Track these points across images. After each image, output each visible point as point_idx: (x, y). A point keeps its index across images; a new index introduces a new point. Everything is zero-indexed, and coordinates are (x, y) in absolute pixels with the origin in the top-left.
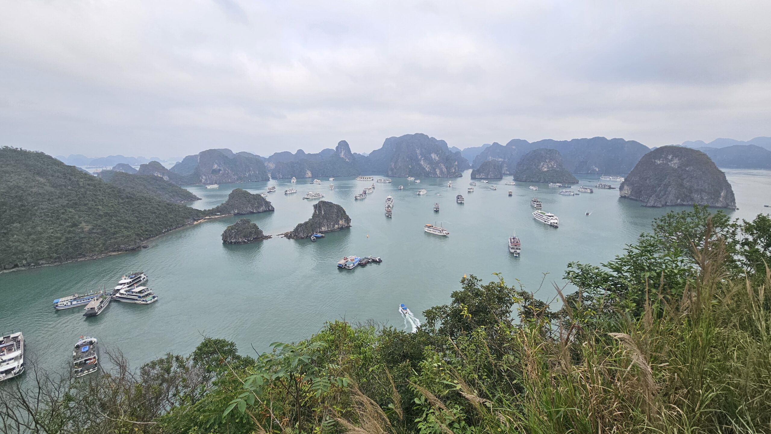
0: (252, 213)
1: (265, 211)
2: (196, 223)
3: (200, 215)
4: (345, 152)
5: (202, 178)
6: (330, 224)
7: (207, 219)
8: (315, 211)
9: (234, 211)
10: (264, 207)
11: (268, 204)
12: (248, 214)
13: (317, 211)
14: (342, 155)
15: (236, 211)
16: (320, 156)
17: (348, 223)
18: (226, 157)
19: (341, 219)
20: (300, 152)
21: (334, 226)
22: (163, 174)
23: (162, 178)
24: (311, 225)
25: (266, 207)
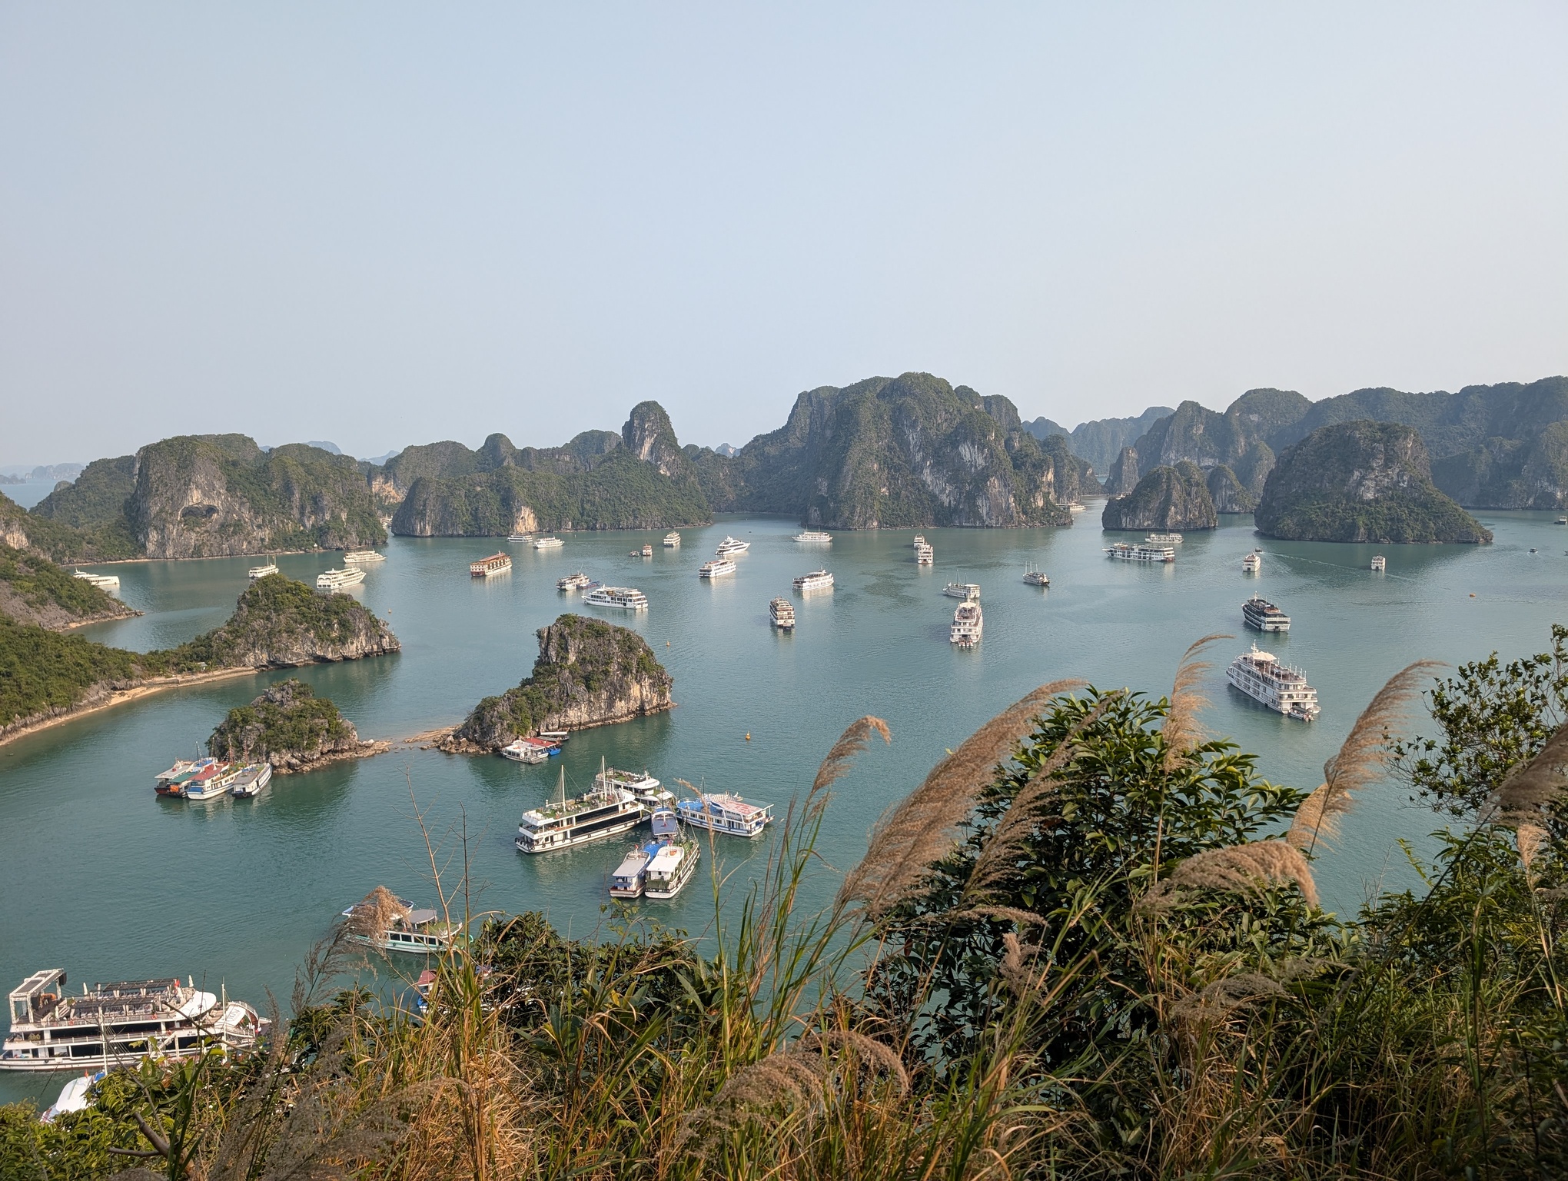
0: (322, 661)
1: (365, 656)
2: (116, 698)
4: (657, 442)
7: (160, 684)
8: (544, 653)
9: (256, 657)
11: (378, 630)
12: (305, 665)
13: (551, 653)
14: (646, 452)
15: (264, 656)
16: (566, 459)
18: (236, 462)
21: (611, 704)
25: (369, 639)
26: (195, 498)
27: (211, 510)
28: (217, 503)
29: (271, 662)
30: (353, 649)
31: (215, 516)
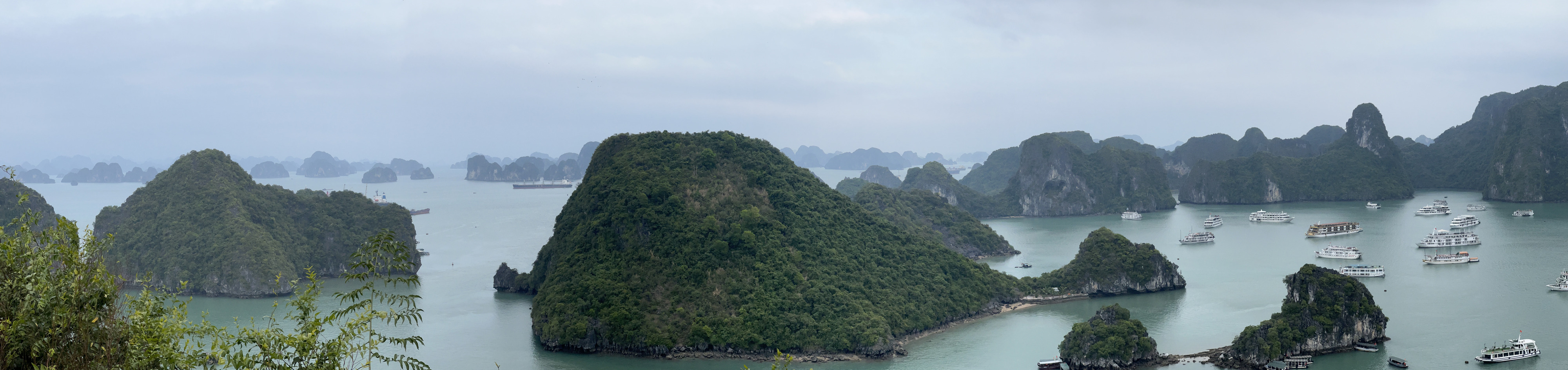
0: (1132, 292)
1: (1162, 290)
2: (1004, 309)
3: (1015, 291)
4: (1372, 134)
5: (1023, 201)
6: (1329, 331)
7: (1031, 302)
8: (1291, 293)
9: (1090, 287)
10: (1160, 277)
11: (1169, 269)
12: (1122, 294)
13: (1296, 294)
14: (1364, 142)
15: (1095, 287)
16: (1305, 146)
17: (1379, 331)
18: (1079, 152)
19: (1361, 316)
20: (1254, 134)
21: (1340, 337)
22: (947, 192)
23: (945, 200)
24: (1280, 331)
25: (1165, 278)
26: (1054, 175)
27: (1062, 183)
28: (1067, 179)
29: (1098, 291)
30: (1153, 285)
31: (1065, 188)
